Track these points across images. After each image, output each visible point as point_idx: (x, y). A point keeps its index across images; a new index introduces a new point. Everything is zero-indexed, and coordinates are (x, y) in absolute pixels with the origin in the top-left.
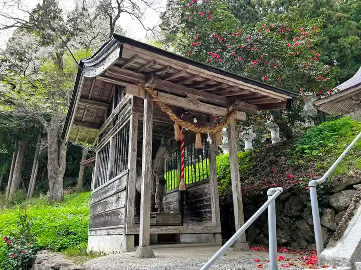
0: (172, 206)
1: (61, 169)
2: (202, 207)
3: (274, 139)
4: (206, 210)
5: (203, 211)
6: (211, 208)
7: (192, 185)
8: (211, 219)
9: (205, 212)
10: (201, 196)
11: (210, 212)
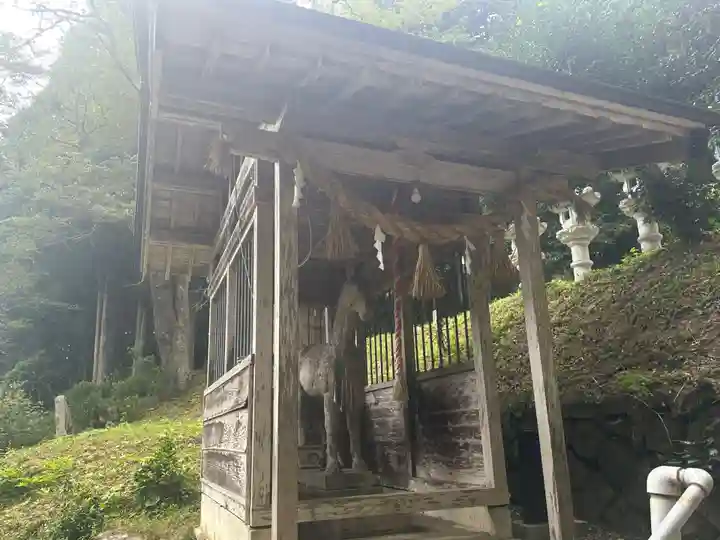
0: (391, 419)
1: (181, 324)
2: (458, 432)
3: (647, 239)
4: (468, 440)
5: (461, 442)
6: (480, 438)
7: (434, 375)
8: (481, 467)
9: (466, 446)
10: (456, 403)
11: (479, 448)
